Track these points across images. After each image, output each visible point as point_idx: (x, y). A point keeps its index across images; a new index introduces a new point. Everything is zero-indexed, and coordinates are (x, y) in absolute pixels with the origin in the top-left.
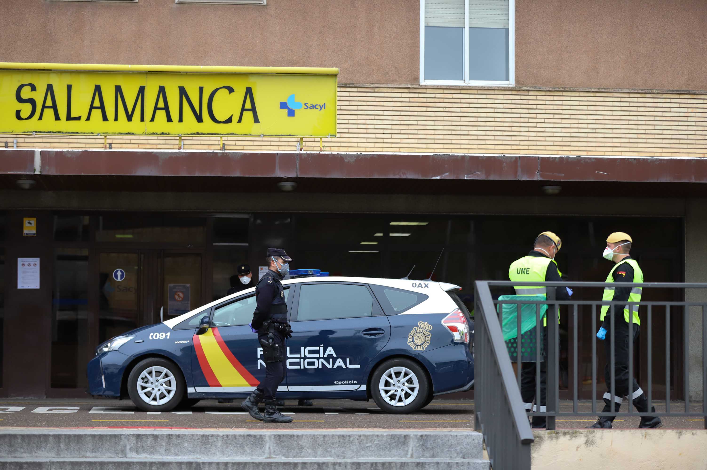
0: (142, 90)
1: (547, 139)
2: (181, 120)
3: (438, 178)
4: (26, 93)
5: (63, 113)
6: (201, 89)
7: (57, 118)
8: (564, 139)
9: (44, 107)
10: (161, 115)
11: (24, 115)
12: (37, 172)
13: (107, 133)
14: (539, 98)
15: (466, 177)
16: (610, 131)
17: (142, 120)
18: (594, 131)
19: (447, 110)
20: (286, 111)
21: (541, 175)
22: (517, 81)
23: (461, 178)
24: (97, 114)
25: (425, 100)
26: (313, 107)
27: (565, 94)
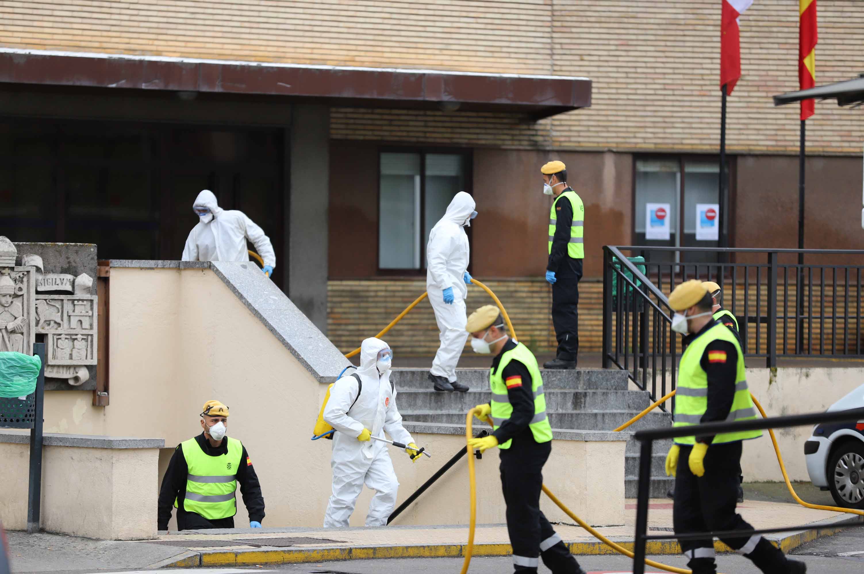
3: (114, 86)
15: (144, 86)
21: (223, 86)
23: (139, 87)
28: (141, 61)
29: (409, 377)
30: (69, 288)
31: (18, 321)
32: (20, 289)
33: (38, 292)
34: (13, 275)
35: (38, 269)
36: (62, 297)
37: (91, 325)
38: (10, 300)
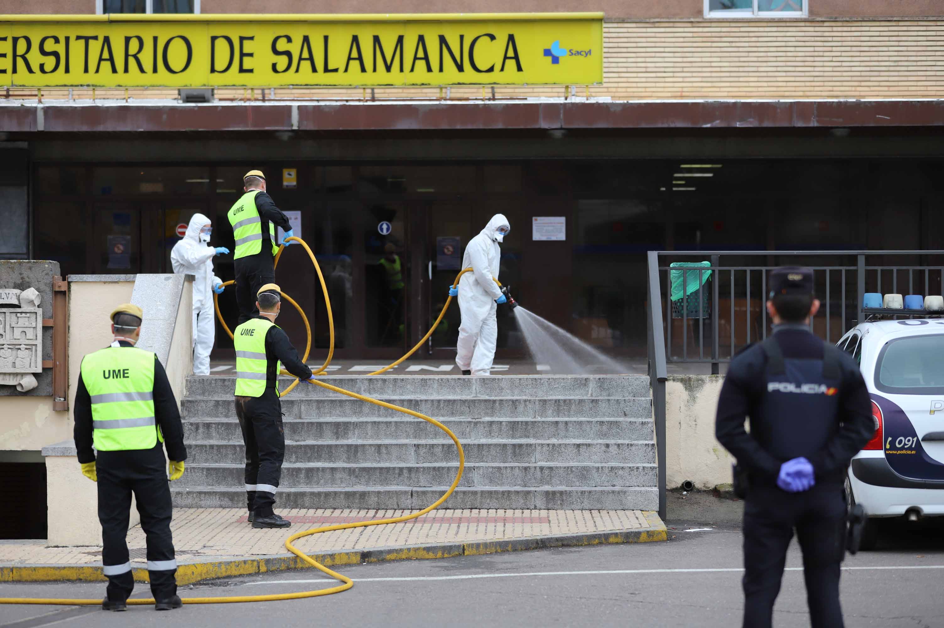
0: (400, 40)
1: (845, 74)
2: (441, 70)
3: (708, 126)
4: (282, 45)
5: (320, 65)
6: (462, 37)
7: (314, 70)
8: (863, 74)
9: (301, 59)
10: (421, 65)
11: (280, 67)
12: (295, 128)
13: (366, 85)
14: (835, 29)
15: (738, 125)
16: (915, 64)
17: (402, 70)
18: (896, 64)
19: (734, 44)
20: (549, 59)
21: (818, 121)
22: (811, 12)
23: (733, 125)
24: (355, 65)
25: (709, 34)
26: (579, 53)
27: (864, 24)
28: (735, 104)
30: (16, 302)
36: (4, 310)
37: (35, 336)
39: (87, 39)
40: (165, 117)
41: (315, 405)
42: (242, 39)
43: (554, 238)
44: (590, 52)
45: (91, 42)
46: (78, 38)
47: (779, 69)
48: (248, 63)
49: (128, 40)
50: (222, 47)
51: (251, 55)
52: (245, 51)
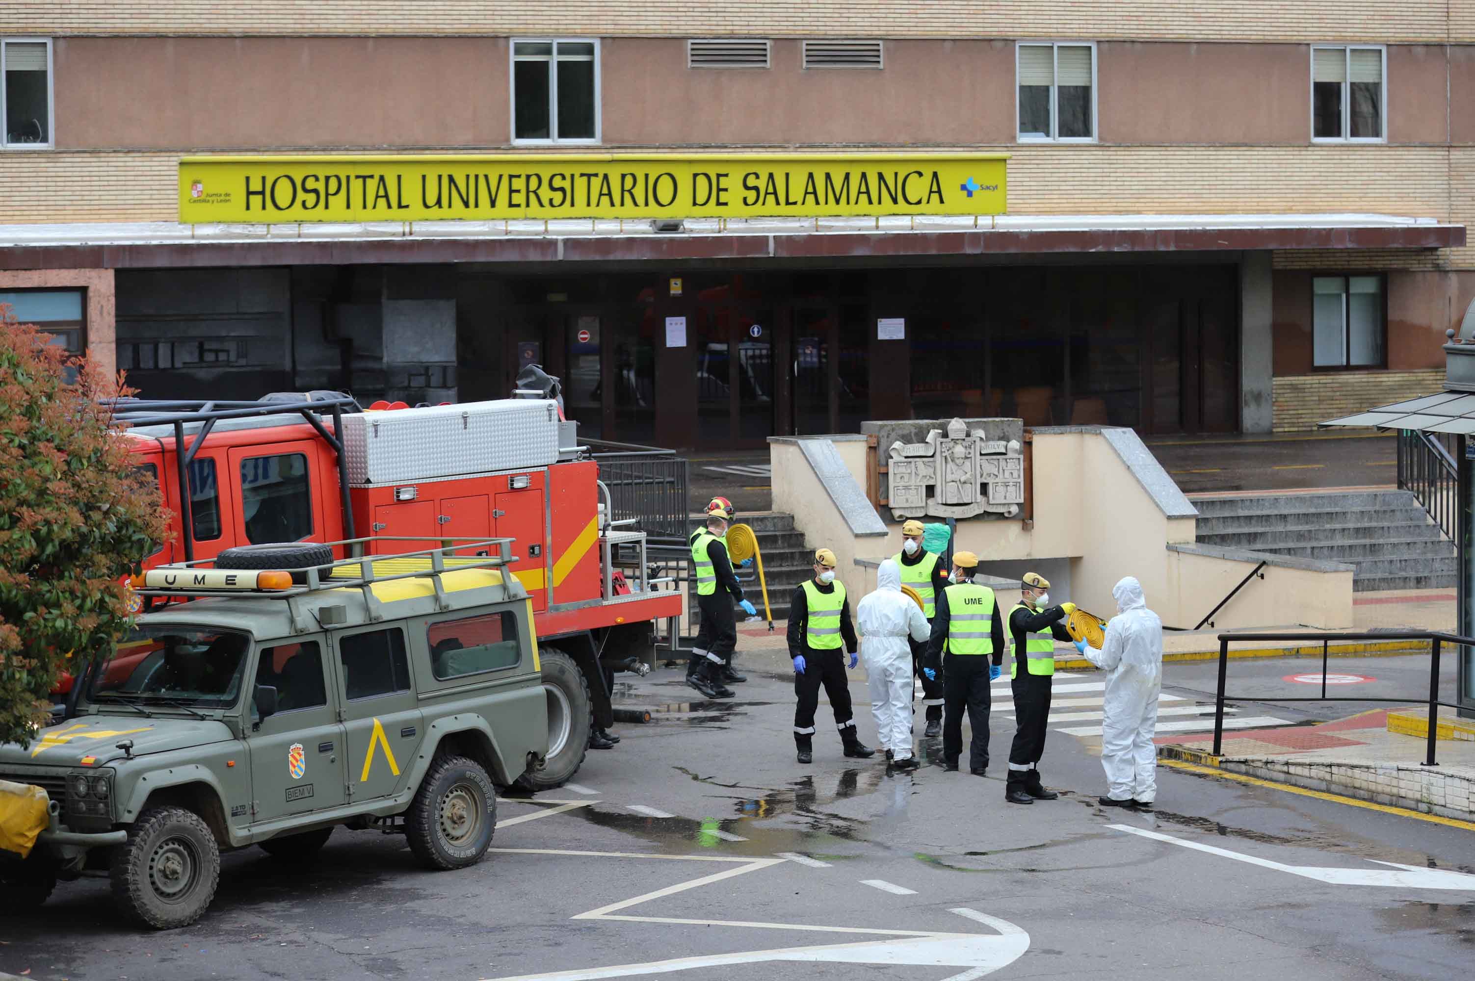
0: (847, 176)
1: (1126, 192)
2: (880, 203)
3: (1094, 250)
4: (751, 181)
5: (782, 199)
6: (896, 174)
7: (778, 203)
8: (1140, 192)
9: (767, 193)
10: (864, 198)
11: (750, 200)
12: (771, 255)
13: (820, 216)
14: (1119, 153)
15: (1116, 249)
17: (848, 203)
19: (1040, 166)
20: (965, 192)
21: (1176, 247)
22: (1101, 138)
23: (1112, 250)
24: (810, 198)
25: (1021, 157)
26: (988, 188)
27: (1141, 148)
28: (1114, 231)
29: (1248, 503)
30: (1003, 451)
31: (968, 475)
32: (969, 453)
33: (981, 454)
34: (964, 443)
35: (981, 439)
36: (999, 457)
37: (1019, 476)
38: (962, 461)
39: (589, 176)
40: (665, 247)
41: (1221, 520)
42: (719, 176)
43: (895, 338)
44: (996, 187)
45: (593, 178)
46: (582, 175)
47: (1076, 188)
48: (724, 197)
49: (623, 176)
50: (702, 182)
51: (726, 190)
52: (721, 186)
